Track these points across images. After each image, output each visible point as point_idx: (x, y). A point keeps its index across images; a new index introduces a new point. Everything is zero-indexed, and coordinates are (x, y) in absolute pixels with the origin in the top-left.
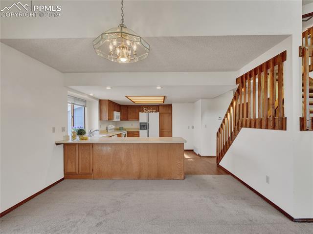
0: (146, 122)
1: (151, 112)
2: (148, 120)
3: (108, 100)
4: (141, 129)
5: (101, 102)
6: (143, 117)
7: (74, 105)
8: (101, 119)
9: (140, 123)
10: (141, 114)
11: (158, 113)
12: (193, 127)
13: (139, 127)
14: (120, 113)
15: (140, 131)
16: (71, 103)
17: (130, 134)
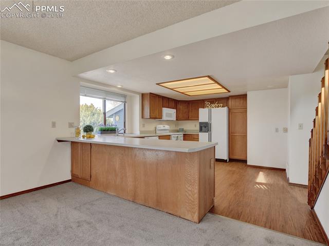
0: (208, 121)
1: (216, 107)
2: (210, 117)
3: (150, 93)
4: (201, 130)
5: (143, 96)
6: (203, 114)
7: (106, 101)
8: (143, 117)
9: (200, 123)
10: (201, 110)
11: (226, 109)
12: (286, 130)
13: (198, 128)
14: (175, 110)
15: (200, 133)
16: (103, 99)
17: (187, 137)
